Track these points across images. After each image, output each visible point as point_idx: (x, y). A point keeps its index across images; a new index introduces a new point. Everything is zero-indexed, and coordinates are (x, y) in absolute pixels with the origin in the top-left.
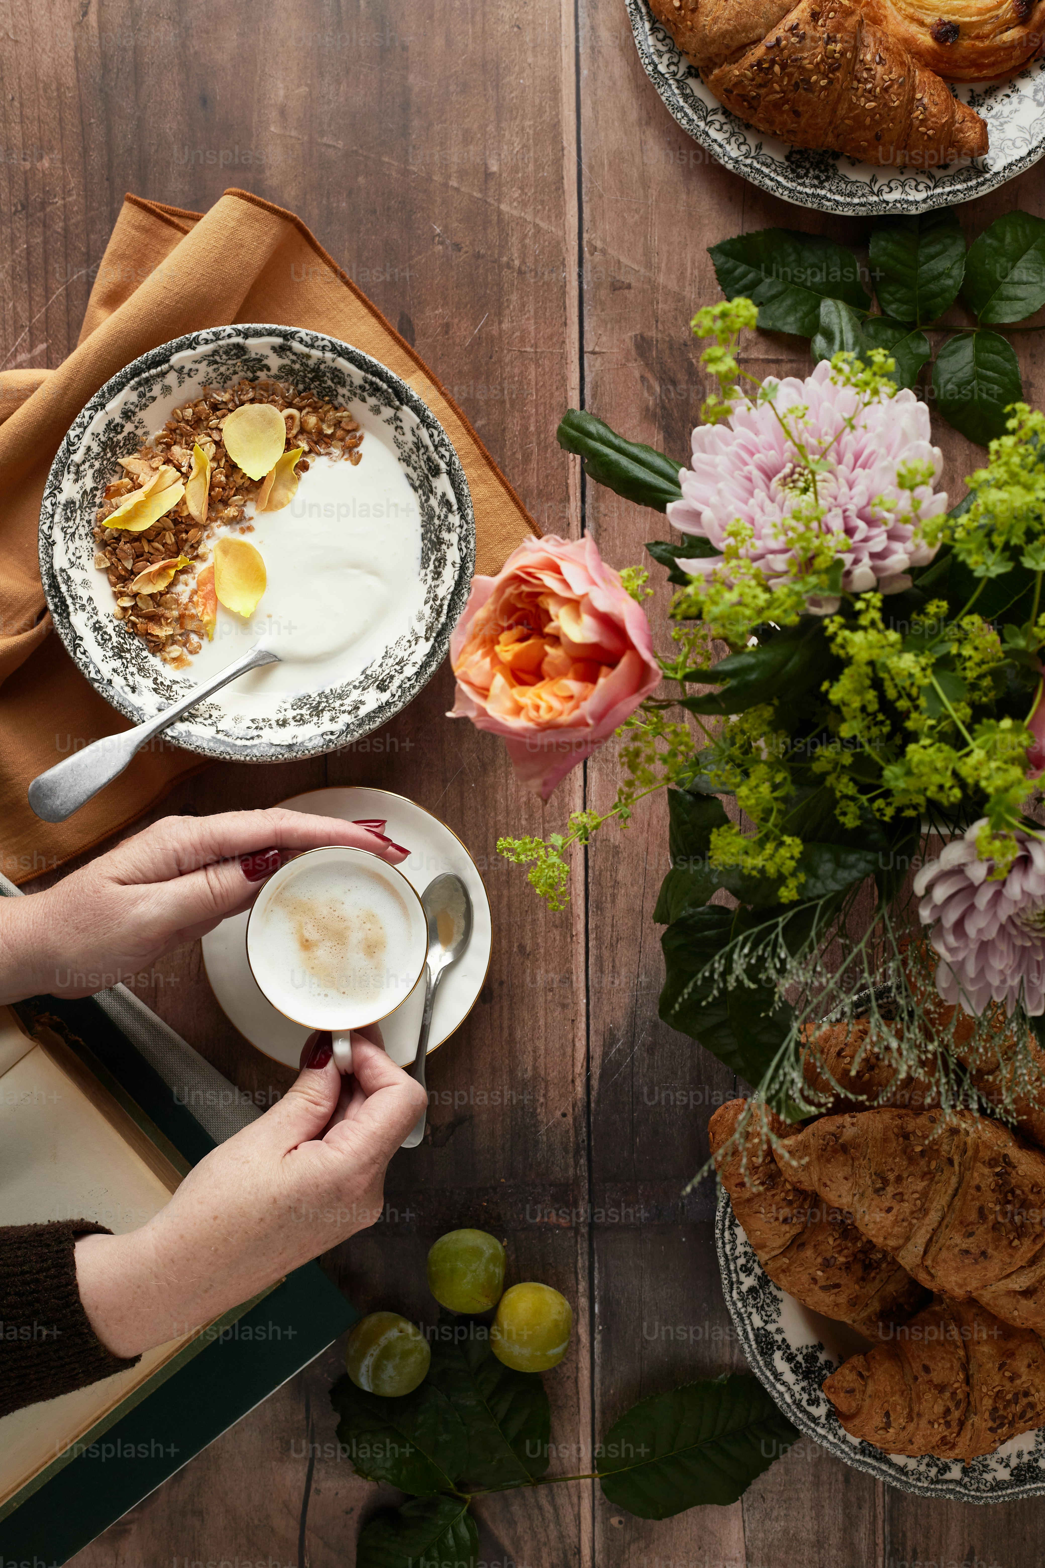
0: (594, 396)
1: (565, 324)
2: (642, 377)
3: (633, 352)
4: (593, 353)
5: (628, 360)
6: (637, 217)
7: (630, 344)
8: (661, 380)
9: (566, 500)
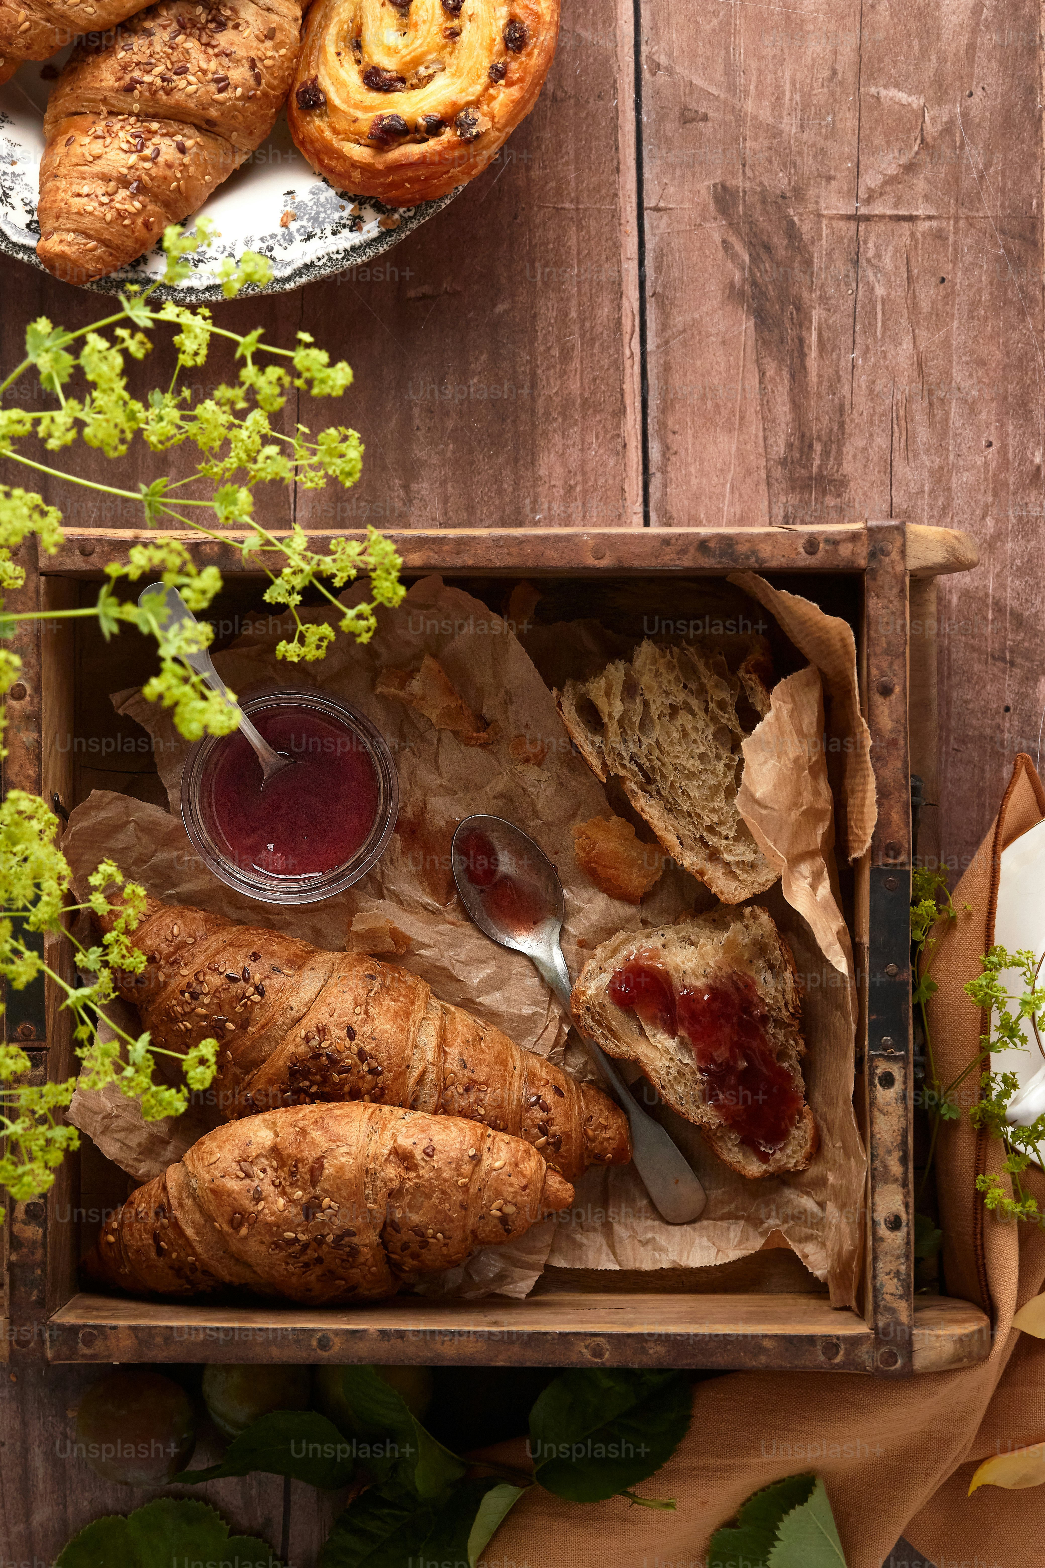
0: (658, 269)
1: (618, 170)
2: (724, 241)
3: (712, 207)
4: (657, 209)
5: (704, 219)
6: (715, 22)
7: (706, 196)
8: (750, 245)
9: (621, 412)
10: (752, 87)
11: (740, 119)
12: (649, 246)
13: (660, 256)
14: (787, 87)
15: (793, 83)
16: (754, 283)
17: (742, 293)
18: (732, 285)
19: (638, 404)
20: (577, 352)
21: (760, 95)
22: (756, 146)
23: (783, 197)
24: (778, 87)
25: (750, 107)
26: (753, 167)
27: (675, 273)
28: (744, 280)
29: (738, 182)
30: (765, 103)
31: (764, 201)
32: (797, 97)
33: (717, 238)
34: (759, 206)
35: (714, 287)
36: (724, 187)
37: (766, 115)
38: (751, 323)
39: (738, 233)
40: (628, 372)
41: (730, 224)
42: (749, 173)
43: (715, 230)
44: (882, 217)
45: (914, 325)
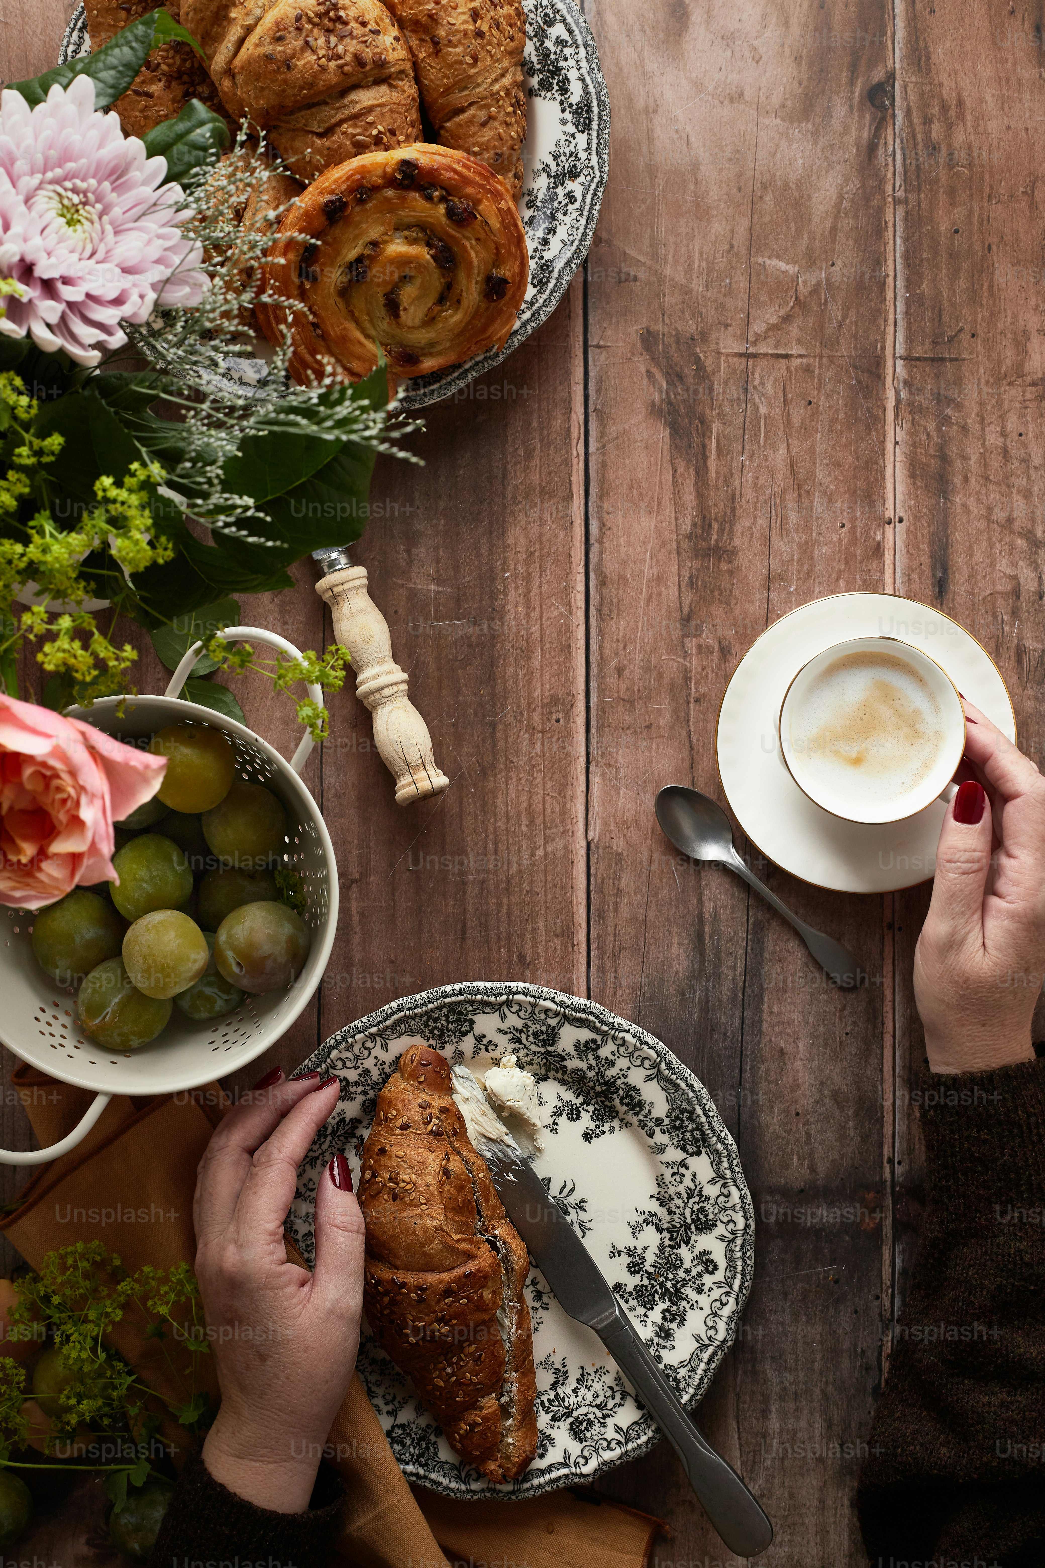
0: (598, 391)
1: (569, 317)
2: (648, 371)
3: (639, 346)
4: (598, 346)
5: (633, 355)
6: (643, 207)
7: (636, 339)
8: (667, 375)
9: (569, 497)
10: (670, 257)
11: (661, 280)
12: (592, 374)
13: (600, 381)
14: (697, 257)
15: (701, 254)
16: (670, 403)
17: (661, 410)
18: (653, 404)
19: (582, 492)
20: (537, 453)
21: (676, 262)
22: (673, 301)
23: (693, 339)
24: (689, 257)
25: (668, 271)
26: (670, 316)
27: (611, 394)
28: (662, 400)
29: (658, 327)
30: (680, 268)
31: (678, 342)
32: (704, 264)
33: (643, 369)
34: (674, 346)
35: (639, 405)
36: (648, 331)
37: (680, 278)
38: (667, 433)
39: (658, 365)
40: (575, 467)
41: (653, 359)
42: (667, 321)
43: (642, 363)
44: (766, 355)
45: (788, 436)
